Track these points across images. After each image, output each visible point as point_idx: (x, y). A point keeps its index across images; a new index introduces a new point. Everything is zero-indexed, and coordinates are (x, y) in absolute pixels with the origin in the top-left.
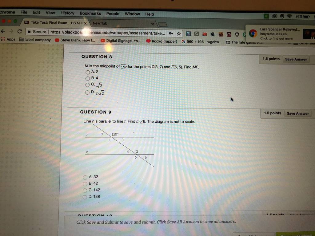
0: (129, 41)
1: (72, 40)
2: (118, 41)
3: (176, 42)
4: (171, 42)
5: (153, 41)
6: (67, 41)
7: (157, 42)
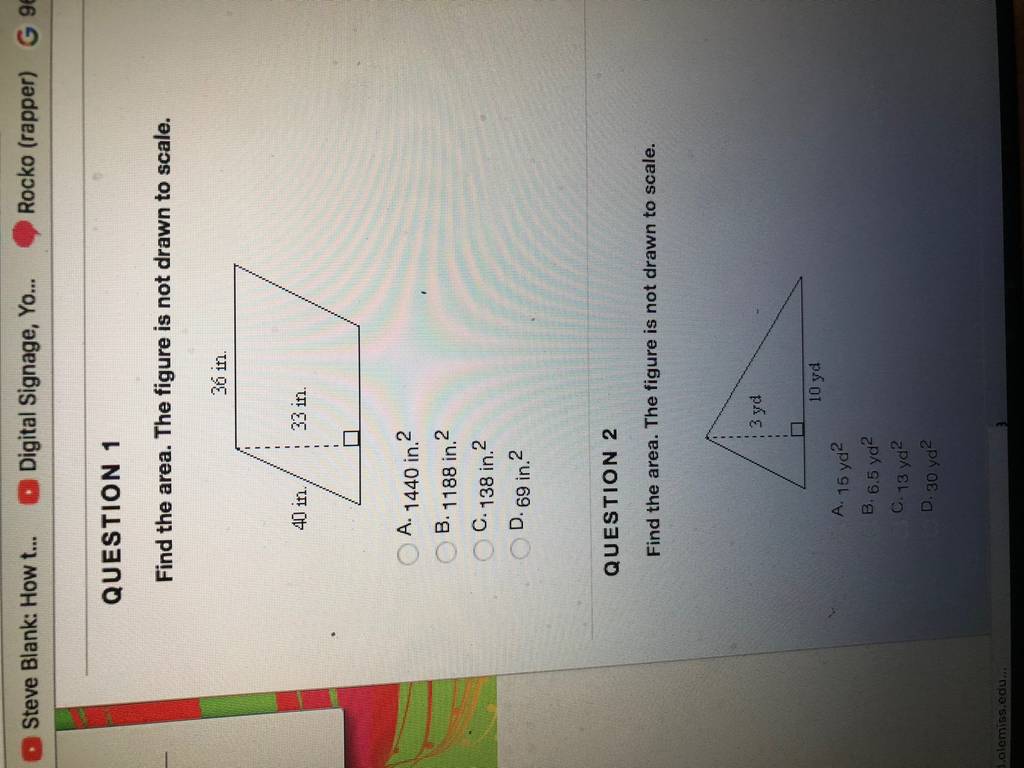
0: (31, 346)
1: (29, 663)
2: (28, 408)
3: (28, 78)
4: (29, 109)
5: (26, 207)
6: (35, 693)
7: (28, 183)
